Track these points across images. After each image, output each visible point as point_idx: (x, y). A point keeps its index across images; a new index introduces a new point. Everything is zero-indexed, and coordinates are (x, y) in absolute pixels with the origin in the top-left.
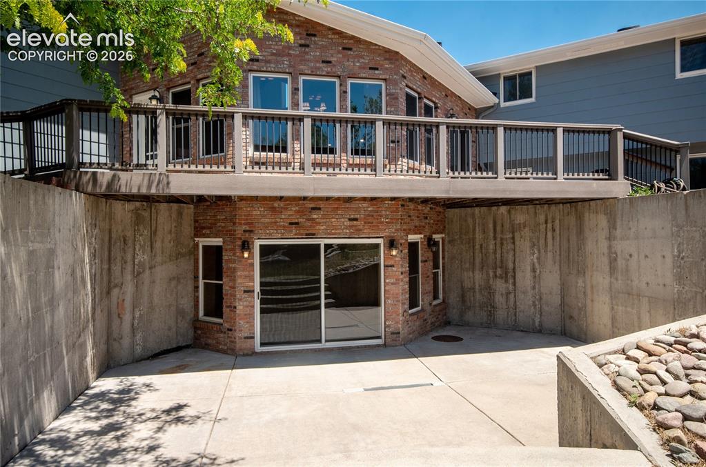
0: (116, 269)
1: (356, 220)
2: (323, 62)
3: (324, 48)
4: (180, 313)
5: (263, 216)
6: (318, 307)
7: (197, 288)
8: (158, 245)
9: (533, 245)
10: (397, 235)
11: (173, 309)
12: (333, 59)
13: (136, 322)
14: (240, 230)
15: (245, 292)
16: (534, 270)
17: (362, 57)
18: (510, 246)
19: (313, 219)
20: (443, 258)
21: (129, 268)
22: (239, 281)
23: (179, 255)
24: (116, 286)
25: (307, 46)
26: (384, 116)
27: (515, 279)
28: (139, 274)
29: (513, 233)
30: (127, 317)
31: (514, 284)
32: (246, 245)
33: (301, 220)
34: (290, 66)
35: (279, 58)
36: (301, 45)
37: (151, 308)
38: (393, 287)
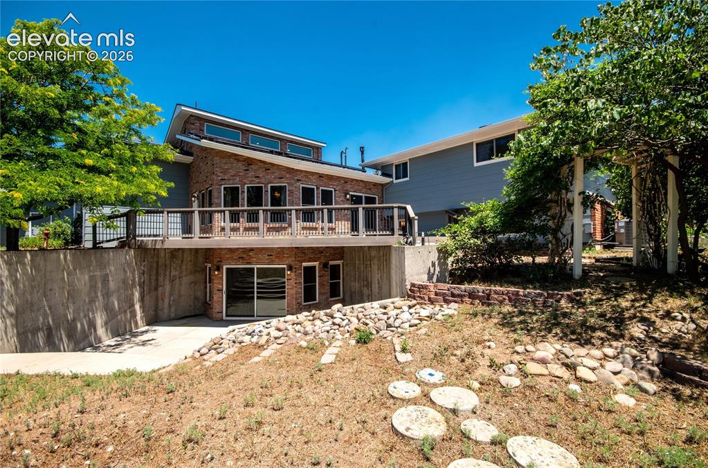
0: (161, 279)
1: (271, 255)
2: (256, 177)
3: (256, 171)
4: (196, 298)
5: (227, 254)
6: (253, 298)
7: (206, 287)
8: (184, 267)
9: (379, 269)
10: (293, 263)
11: (192, 296)
12: (260, 176)
13: (171, 302)
14: (216, 260)
15: (218, 290)
16: (379, 283)
17: (275, 173)
18: (369, 269)
19: (250, 255)
20: (343, 274)
21: (168, 278)
22: (215, 285)
23: (196, 271)
24: (161, 286)
25: (247, 170)
26: (263, 208)
27: (371, 287)
28: (173, 280)
29: (370, 261)
30: (167, 300)
31: (371, 290)
32: (219, 268)
33: (245, 256)
34: (239, 181)
35: (234, 178)
36: (245, 170)
37: (180, 296)
38: (291, 291)
